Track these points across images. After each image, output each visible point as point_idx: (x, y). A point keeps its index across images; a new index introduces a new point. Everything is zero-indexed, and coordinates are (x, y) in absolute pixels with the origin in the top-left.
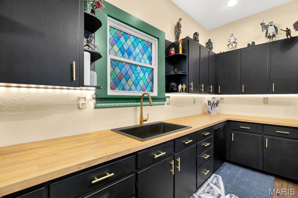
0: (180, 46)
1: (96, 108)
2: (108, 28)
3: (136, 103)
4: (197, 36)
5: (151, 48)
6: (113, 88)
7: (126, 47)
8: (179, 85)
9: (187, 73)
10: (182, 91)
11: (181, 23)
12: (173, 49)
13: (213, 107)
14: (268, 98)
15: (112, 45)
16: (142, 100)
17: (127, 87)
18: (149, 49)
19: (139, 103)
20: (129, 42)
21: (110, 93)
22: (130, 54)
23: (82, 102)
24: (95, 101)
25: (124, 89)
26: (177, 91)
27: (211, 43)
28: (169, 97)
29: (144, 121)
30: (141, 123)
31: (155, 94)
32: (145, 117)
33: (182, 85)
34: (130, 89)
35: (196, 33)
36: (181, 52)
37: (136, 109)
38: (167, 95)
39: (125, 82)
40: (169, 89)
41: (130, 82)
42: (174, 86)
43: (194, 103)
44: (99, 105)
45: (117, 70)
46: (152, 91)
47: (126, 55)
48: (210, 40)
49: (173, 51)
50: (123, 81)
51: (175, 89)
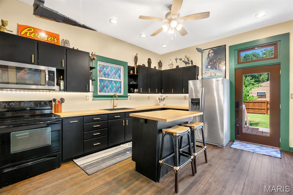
0: (135, 69)
1: (93, 100)
2: (98, 65)
3: (111, 99)
4: (150, 61)
5: (120, 71)
6: (100, 92)
7: (107, 72)
8: (135, 89)
9: (139, 84)
10: (137, 92)
11: (138, 56)
12: (132, 71)
13: (161, 101)
14: (186, 96)
15: (100, 72)
16: (114, 97)
17: (107, 91)
18: (119, 71)
19: (113, 99)
20: (108, 70)
21: (99, 94)
22: (108, 75)
23: (88, 97)
24: (93, 97)
25: (105, 92)
26: (134, 92)
27: (161, 63)
28: (130, 96)
29: (115, 107)
30: (113, 107)
31: (122, 94)
32: (115, 105)
33: (136, 89)
34: (109, 92)
35: (149, 59)
36: (136, 74)
37: (111, 101)
38: (129, 94)
39: (106, 89)
40: (130, 92)
41: (109, 88)
42: (132, 90)
43: (149, 99)
44: (94, 99)
45: (102, 84)
46: (120, 92)
47: (107, 76)
48: (160, 61)
49: (131, 72)
50: (105, 88)
51: (132, 92)
